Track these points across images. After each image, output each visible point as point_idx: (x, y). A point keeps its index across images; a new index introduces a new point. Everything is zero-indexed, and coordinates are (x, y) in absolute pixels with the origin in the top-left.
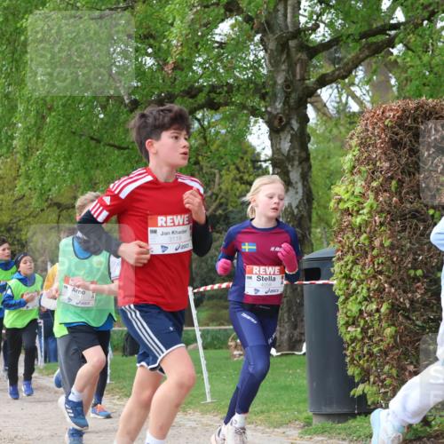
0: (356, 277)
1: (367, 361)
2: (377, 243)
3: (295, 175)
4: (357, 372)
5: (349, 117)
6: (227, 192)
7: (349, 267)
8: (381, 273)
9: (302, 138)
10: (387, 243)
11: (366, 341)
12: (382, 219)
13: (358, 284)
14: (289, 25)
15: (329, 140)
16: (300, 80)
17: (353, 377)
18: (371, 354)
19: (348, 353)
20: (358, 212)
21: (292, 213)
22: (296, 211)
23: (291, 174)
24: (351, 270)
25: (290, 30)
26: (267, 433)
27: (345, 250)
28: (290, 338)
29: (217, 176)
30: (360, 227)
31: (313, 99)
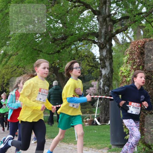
3: (107, 64)
5: (126, 44)
9: (110, 51)
15: (119, 52)
16: (110, 31)
20: (128, 76)
22: (107, 76)
25: (107, 14)
29: (81, 63)
31: (114, 38)
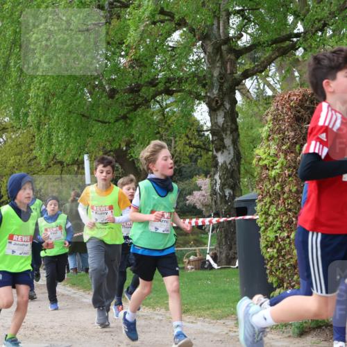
0: (272, 213)
1: (282, 272)
2: (286, 189)
3: (228, 141)
4: (274, 280)
5: (266, 99)
6: (180, 153)
7: (267, 207)
8: (290, 210)
9: (232, 115)
10: (294, 189)
11: (281, 258)
12: (290, 173)
13: (274, 219)
14: (222, 34)
15: (252, 116)
16: (230, 74)
17: (272, 283)
18: (284, 268)
19: (268, 267)
20: (273, 167)
21: (226, 168)
22: (229, 167)
23: (225, 141)
24: (269, 208)
25: (222, 38)
26: (212, 323)
27: (264, 194)
28: (227, 257)
29: (173, 142)
30: (275, 178)
31: (240, 87)
